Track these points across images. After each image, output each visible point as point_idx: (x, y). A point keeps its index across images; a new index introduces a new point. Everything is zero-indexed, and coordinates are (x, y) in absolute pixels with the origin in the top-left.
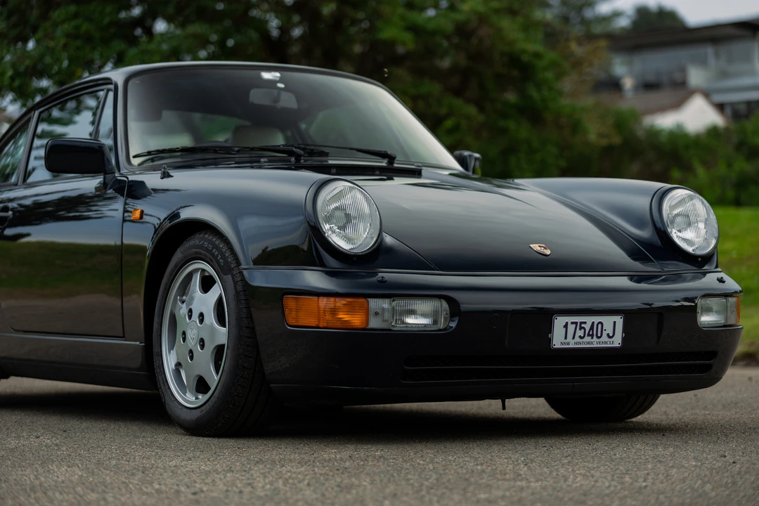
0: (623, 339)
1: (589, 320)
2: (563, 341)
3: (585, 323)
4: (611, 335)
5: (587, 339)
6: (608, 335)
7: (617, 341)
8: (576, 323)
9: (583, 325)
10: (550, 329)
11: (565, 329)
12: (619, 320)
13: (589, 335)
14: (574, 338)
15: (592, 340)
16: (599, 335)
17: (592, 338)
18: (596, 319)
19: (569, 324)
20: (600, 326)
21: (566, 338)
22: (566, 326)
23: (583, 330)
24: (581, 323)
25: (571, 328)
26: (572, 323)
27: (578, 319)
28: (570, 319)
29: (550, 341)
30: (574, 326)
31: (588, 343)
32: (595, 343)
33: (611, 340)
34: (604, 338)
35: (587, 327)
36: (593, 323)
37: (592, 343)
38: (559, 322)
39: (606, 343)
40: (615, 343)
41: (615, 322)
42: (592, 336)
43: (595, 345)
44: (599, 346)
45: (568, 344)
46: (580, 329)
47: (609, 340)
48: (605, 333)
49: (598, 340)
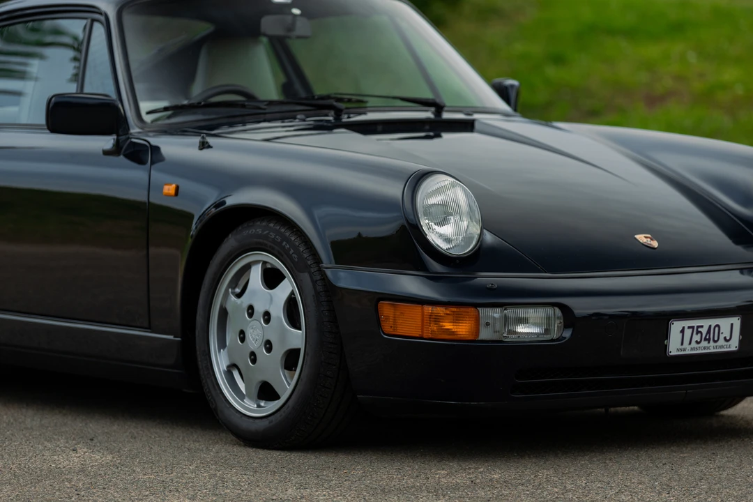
0: (741, 342)
1: (706, 323)
2: (680, 347)
3: (702, 327)
4: (728, 338)
5: (704, 344)
6: (725, 338)
7: (734, 345)
8: (693, 327)
9: (699, 330)
10: (666, 335)
11: (681, 334)
12: (736, 321)
13: (705, 339)
14: (690, 343)
15: (709, 345)
16: (716, 339)
17: (709, 343)
18: (713, 322)
19: (686, 330)
20: (717, 329)
21: (682, 344)
22: (682, 331)
23: (699, 335)
24: (698, 327)
25: (688, 332)
26: (689, 327)
27: (695, 323)
28: (687, 323)
29: (666, 347)
30: (691, 330)
31: (705, 348)
32: (712, 348)
33: (728, 344)
34: (722, 342)
35: (704, 331)
36: (710, 326)
37: (708, 348)
38: (676, 327)
39: (722, 347)
40: (731, 346)
41: (732, 324)
42: (709, 340)
43: (712, 350)
44: (715, 350)
45: (685, 350)
46: (697, 333)
47: (726, 343)
48: (722, 337)
49: (715, 344)
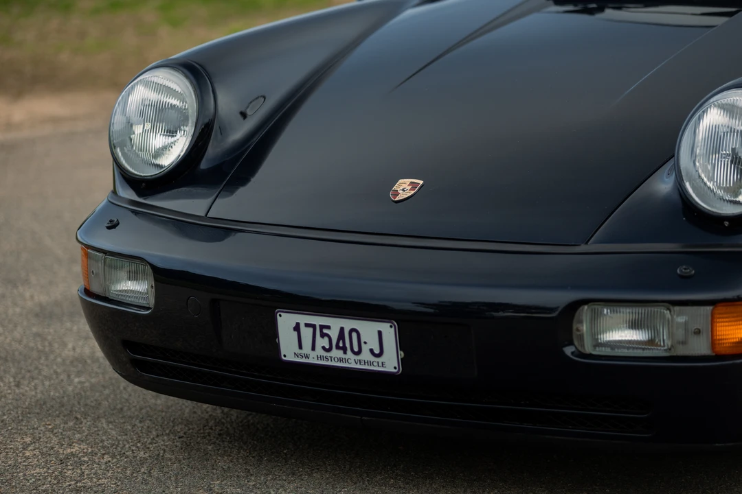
0: (403, 362)
1: (335, 324)
2: (298, 351)
3: (328, 327)
4: (377, 352)
5: (336, 353)
6: (371, 351)
7: (390, 362)
8: (313, 326)
9: (325, 331)
11: (296, 333)
12: (389, 331)
13: (338, 347)
14: (313, 348)
15: (346, 357)
16: (356, 349)
17: (345, 353)
18: (348, 324)
19: (303, 328)
20: (354, 335)
21: (300, 347)
22: (297, 328)
23: (326, 339)
24: (322, 327)
25: (307, 333)
26: (307, 325)
27: (318, 320)
28: (303, 319)
29: (276, 348)
30: (311, 330)
31: (340, 360)
32: (352, 362)
33: (380, 360)
34: (366, 355)
35: (334, 334)
36: (342, 330)
37: (346, 361)
38: (285, 321)
39: (371, 363)
40: (386, 365)
41: (380, 333)
42: (344, 349)
43: (353, 365)
44: (358, 366)
45: (307, 357)
46: (323, 335)
47: (376, 359)
48: (365, 348)
49: (357, 358)
